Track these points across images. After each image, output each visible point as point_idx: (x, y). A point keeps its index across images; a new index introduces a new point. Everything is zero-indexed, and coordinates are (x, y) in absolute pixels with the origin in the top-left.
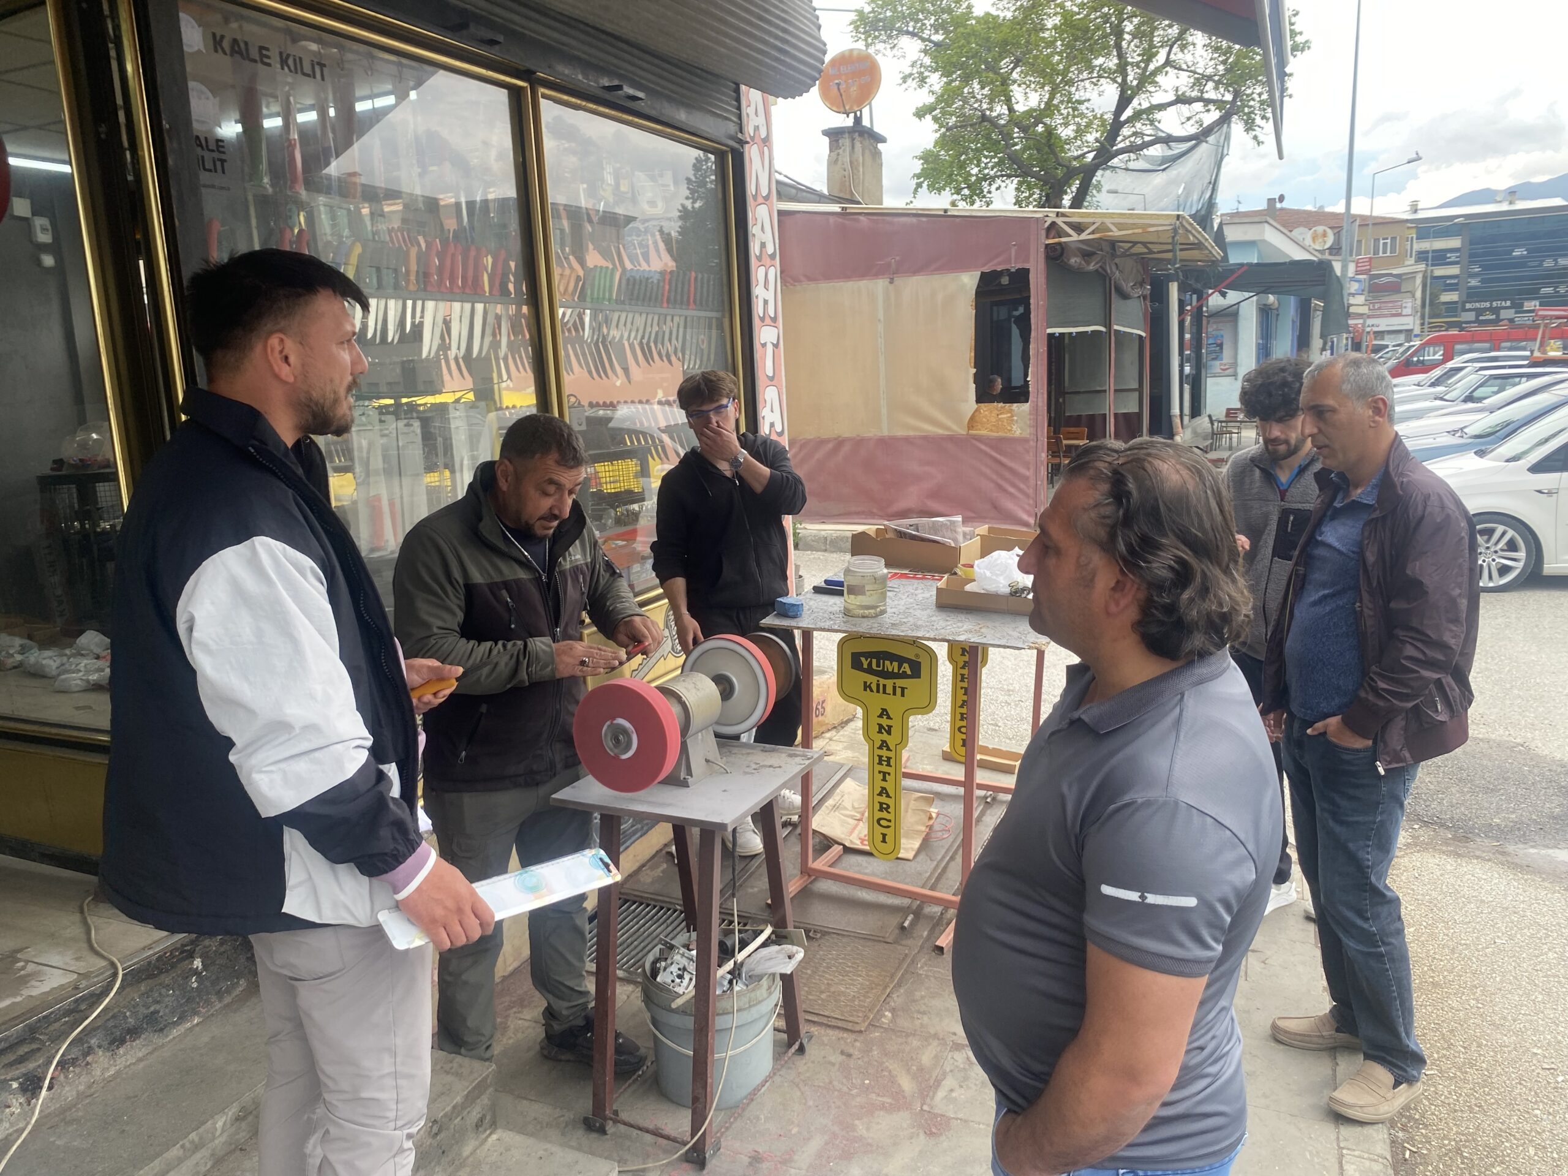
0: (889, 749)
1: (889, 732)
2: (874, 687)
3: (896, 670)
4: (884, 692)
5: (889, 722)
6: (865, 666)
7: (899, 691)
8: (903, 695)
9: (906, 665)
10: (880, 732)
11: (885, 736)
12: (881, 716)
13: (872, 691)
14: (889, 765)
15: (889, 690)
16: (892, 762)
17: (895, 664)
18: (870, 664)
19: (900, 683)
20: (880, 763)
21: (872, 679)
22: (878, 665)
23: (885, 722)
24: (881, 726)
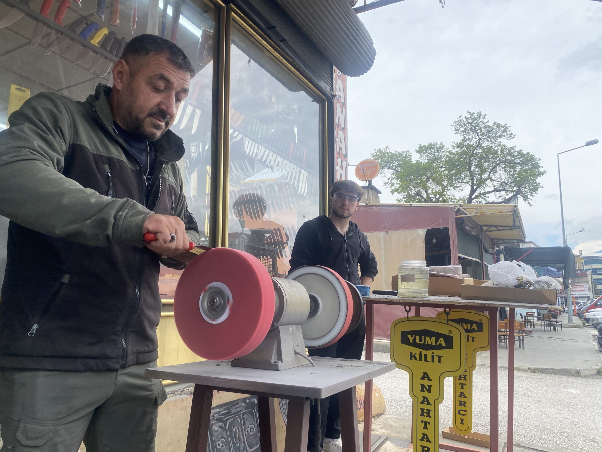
0: (429, 404)
1: (429, 391)
2: (418, 356)
3: (434, 343)
4: (425, 360)
5: (429, 383)
6: (411, 341)
7: (436, 359)
8: (439, 362)
9: (441, 339)
10: (422, 390)
11: (426, 394)
12: (423, 378)
13: (416, 359)
14: (429, 416)
15: (429, 358)
16: (432, 414)
17: (434, 339)
18: (415, 340)
19: (437, 352)
20: (422, 415)
21: (416, 351)
22: (421, 340)
23: (426, 382)
24: (423, 386)
